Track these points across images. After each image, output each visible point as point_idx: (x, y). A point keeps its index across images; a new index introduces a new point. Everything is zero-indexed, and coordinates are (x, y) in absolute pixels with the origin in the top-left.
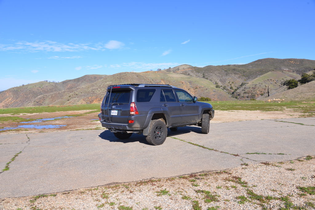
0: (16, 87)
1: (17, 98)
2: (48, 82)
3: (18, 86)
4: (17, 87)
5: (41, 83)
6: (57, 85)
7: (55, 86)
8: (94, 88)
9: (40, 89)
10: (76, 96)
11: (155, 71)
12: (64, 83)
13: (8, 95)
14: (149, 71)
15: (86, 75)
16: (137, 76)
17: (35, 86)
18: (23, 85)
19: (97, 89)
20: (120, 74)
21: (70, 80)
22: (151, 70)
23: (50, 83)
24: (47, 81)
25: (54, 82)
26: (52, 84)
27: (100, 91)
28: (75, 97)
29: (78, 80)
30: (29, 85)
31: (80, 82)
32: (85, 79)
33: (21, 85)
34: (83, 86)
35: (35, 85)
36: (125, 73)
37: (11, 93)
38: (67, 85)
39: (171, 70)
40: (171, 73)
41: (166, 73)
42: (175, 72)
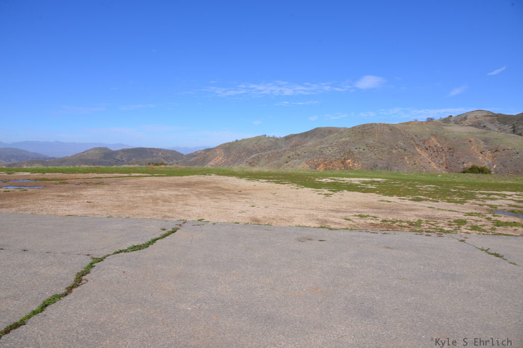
1: (228, 157)
2: (267, 136)
4: (229, 143)
5: (258, 139)
6: (278, 141)
7: (276, 142)
8: (323, 146)
9: (256, 146)
10: (297, 157)
11: (423, 122)
12: (287, 138)
13: (218, 153)
14: (411, 122)
15: (317, 129)
16: (391, 130)
17: (251, 142)
18: (237, 141)
20: (364, 126)
21: (296, 135)
22: (416, 120)
23: (269, 138)
24: (265, 136)
25: (274, 138)
26: (271, 140)
27: (332, 152)
28: (296, 159)
29: (306, 135)
30: (243, 140)
31: (309, 138)
32: (315, 133)
34: (311, 143)
35: (250, 140)
36: (371, 125)
38: (291, 142)
39: (452, 119)
40: (451, 124)
41: (441, 125)
42: (458, 124)
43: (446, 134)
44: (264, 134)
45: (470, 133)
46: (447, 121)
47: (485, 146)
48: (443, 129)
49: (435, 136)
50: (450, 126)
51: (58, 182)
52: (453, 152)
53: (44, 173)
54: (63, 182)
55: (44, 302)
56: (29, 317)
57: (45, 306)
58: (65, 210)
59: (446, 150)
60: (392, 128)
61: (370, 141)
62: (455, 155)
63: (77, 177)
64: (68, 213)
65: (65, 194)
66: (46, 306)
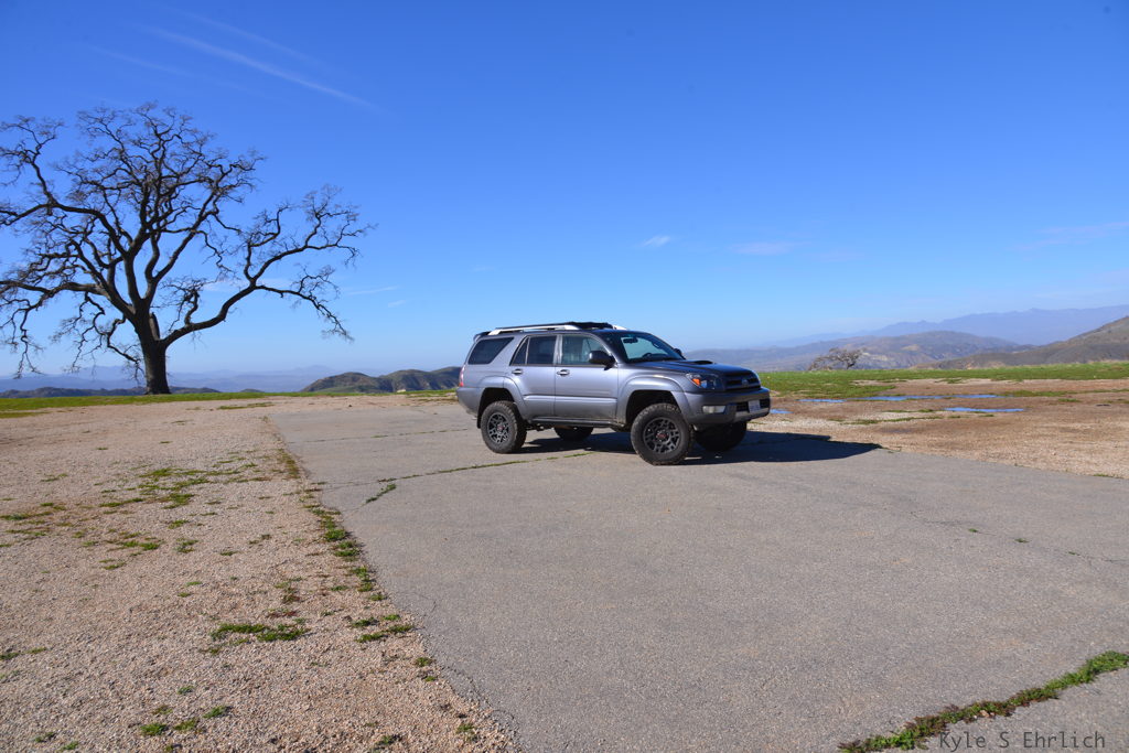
51: (1055, 399)
53: (1020, 380)
54: (1067, 398)
55: (1090, 663)
56: (1064, 686)
57: (1092, 672)
58: (1088, 462)
63: (1098, 388)
64: (1096, 470)
65: (1077, 425)
66: (1097, 672)
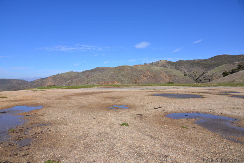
0: (54, 75)
3: (56, 74)
5: (70, 73)
6: (79, 74)
7: (78, 74)
8: (103, 76)
9: (69, 76)
11: (143, 65)
12: (83, 72)
13: (49, 80)
14: (138, 65)
15: (97, 68)
16: (131, 68)
17: (66, 74)
19: (105, 77)
20: (120, 67)
21: (87, 71)
22: (140, 64)
23: (75, 72)
24: (73, 71)
26: (76, 73)
27: (107, 78)
28: (91, 82)
29: (92, 71)
30: (62, 74)
31: (93, 72)
32: (96, 70)
33: (57, 74)
34: (96, 75)
36: (123, 66)
37: (51, 79)
38: (85, 74)
39: (154, 64)
40: (154, 65)
41: (150, 66)
42: (156, 66)
43: (152, 70)
44: (72, 71)
45: (161, 69)
46: (152, 64)
47: (166, 74)
48: (151, 68)
49: (148, 71)
50: (153, 66)
52: (155, 77)
59: (153, 76)
60: (131, 67)
61: (123, 73)
62: (156, 78)
